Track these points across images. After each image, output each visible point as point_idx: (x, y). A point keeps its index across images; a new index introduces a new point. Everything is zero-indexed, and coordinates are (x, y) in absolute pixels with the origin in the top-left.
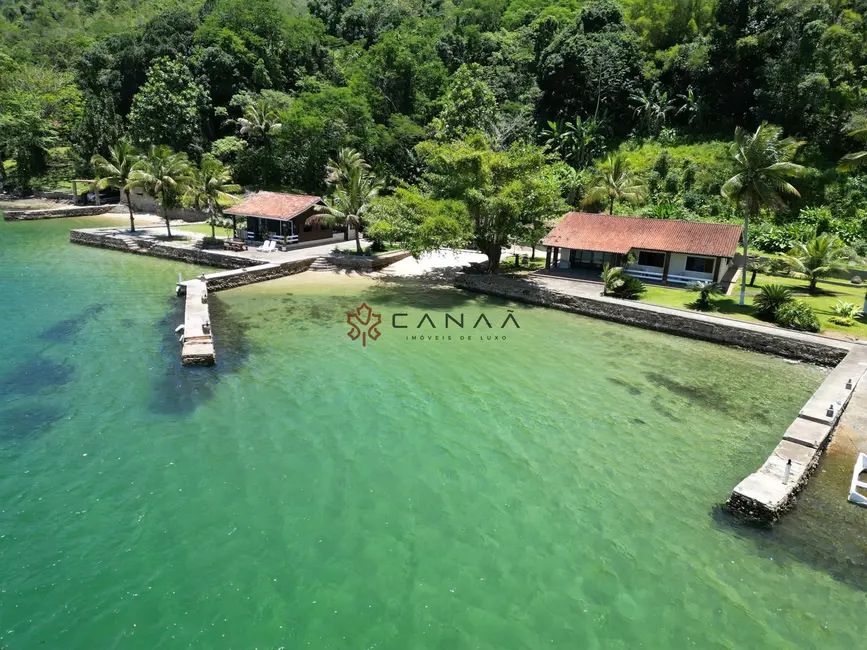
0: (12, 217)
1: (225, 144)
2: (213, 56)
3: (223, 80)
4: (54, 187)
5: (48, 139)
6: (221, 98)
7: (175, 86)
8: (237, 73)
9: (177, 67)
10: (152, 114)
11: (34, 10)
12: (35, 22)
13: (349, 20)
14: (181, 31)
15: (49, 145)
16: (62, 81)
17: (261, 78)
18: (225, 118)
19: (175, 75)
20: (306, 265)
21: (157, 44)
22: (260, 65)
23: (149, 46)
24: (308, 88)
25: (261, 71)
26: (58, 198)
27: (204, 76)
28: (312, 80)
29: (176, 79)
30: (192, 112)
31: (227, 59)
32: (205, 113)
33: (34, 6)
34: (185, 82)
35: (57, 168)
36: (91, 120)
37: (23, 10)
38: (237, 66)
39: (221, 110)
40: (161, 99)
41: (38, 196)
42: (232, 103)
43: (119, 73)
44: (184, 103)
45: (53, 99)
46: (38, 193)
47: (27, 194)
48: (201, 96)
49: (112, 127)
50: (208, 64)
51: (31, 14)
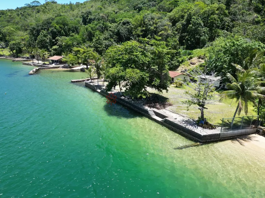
0: (14, 61)
1: (54, 47)
2: (52, 30)
3: (54, 35)
4: (23, 56)
5: (22, 46)
6: (54, 38)
7: (45, 36)
8: (57, 33)
9: (45, 32)
10: (40, 41)
11: (24, 14)
12: (24, 17)
13: (89, 19)
14: (48, 24)
15: (22, 47)
16: (25, 34)
17: (63, 33)
18: (54, 42)
19: (45, 34)
20: (58, 67)
21: (44, 27)
22: (62, 31)
23: (42, 27)
24: (72, 36)
25: (63, 32)
26: (23, 58)
27: (50, 34)
28: (73, 34)
29: (45, 35)
30: (48, 41)
31: (55, 30)
32: (50, 41)
33: (24, 13)
34: (47, 35)
35: (24, 52)
36: (30, 42)
37: (21, 14)
38: (57, 32)
39: (54, 40)
40: (42, 38)
41: (20, 58)
42: (56, 39)
43: (36, 32)
44: (47, 39)
45: (23, 38)
46: (19, 57)
47: (17, 57)
48: (50, 38)
49: (34, 44)
50: (51, 31)
51: (23, 14)
